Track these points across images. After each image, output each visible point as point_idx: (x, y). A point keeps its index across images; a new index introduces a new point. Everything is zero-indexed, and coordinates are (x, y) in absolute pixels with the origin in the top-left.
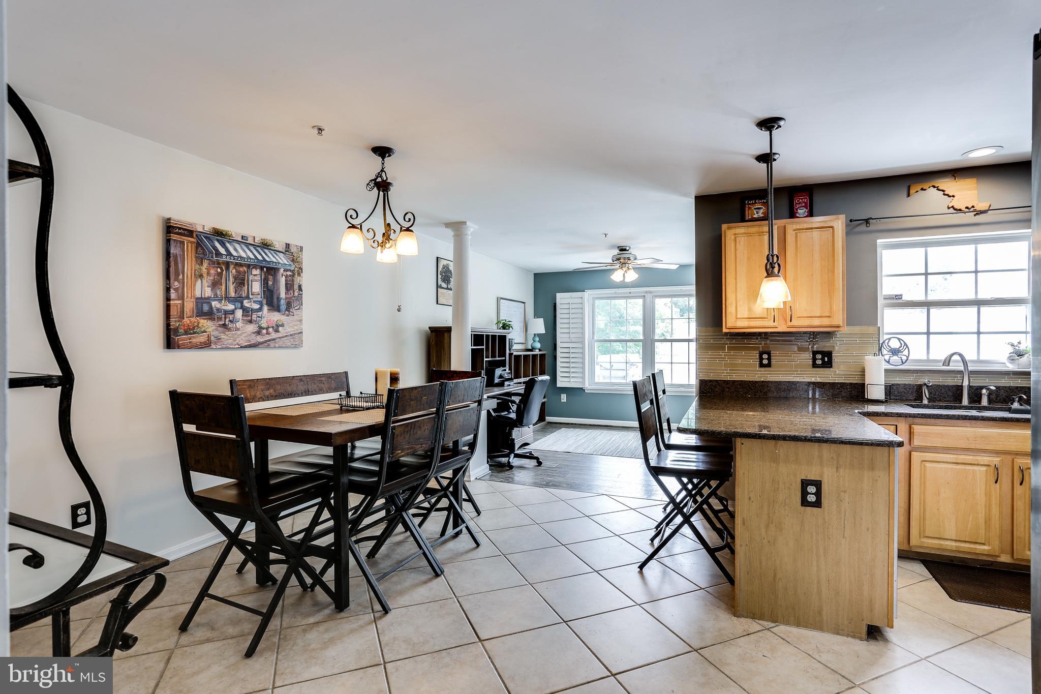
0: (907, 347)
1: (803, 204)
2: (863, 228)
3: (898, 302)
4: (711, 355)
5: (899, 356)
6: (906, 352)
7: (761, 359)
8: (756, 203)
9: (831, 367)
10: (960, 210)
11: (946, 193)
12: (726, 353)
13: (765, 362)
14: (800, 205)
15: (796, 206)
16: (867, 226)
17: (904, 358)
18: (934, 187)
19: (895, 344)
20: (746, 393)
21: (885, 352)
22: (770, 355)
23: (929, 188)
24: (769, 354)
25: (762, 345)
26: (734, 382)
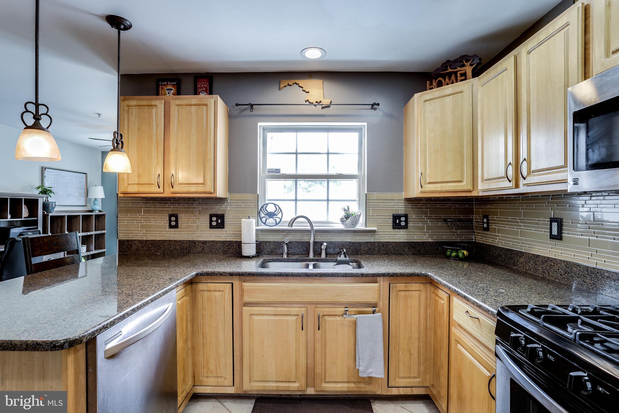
0: (281, 210)
1: (204, 89)
2: (248, 112)
3: (276, 175)
4: (129, 217)
5: (274, 218)
6: (280, 216)
7: (170, 221)
8: (168, 84)
9: (223, 228)
10: (312, 103)
11: (304, 89)
12: (143, 215)
13: (173, 223)
14: (202, 89)
15: (199, 90)
16: (251, 111)
17: (278, 220)
18: (296, 83)
19: (271, 208)
20: (156, 251)
21: (262, 215)
22: (178, 218)
23: (293, 84)
24: (176, 216)
25: (171, 209)
26: (146, 241)
